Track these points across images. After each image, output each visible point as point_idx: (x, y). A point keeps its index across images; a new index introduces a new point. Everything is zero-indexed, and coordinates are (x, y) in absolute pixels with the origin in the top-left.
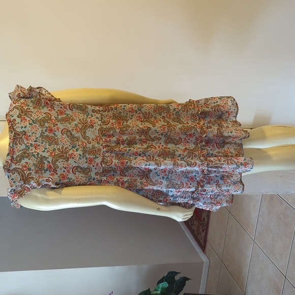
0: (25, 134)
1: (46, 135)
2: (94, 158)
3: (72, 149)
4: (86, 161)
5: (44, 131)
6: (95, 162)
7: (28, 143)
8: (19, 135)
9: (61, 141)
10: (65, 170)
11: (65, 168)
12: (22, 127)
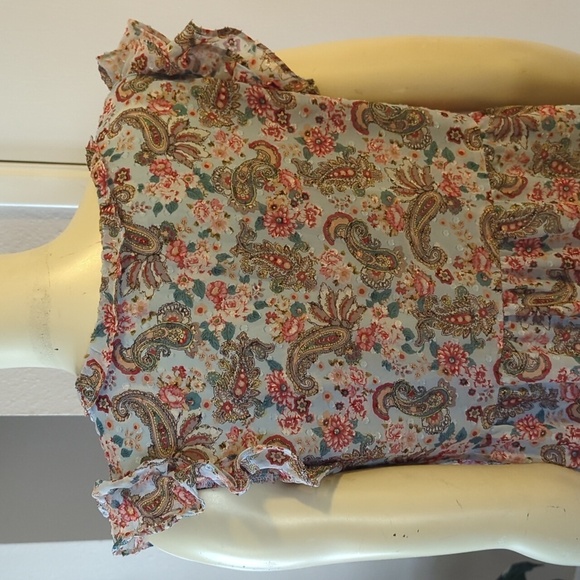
0: (171, 240)
1: (259, 240)
2: (469, 348)
3: (370, 305)
4: (431, 359)
5: (252, 225)
6: (472, 363)
7: (184, 279)
8: (145, 242)
9: (324, 270)
10: (345, 400)
11: (344, 392)
12: (158, 208)
